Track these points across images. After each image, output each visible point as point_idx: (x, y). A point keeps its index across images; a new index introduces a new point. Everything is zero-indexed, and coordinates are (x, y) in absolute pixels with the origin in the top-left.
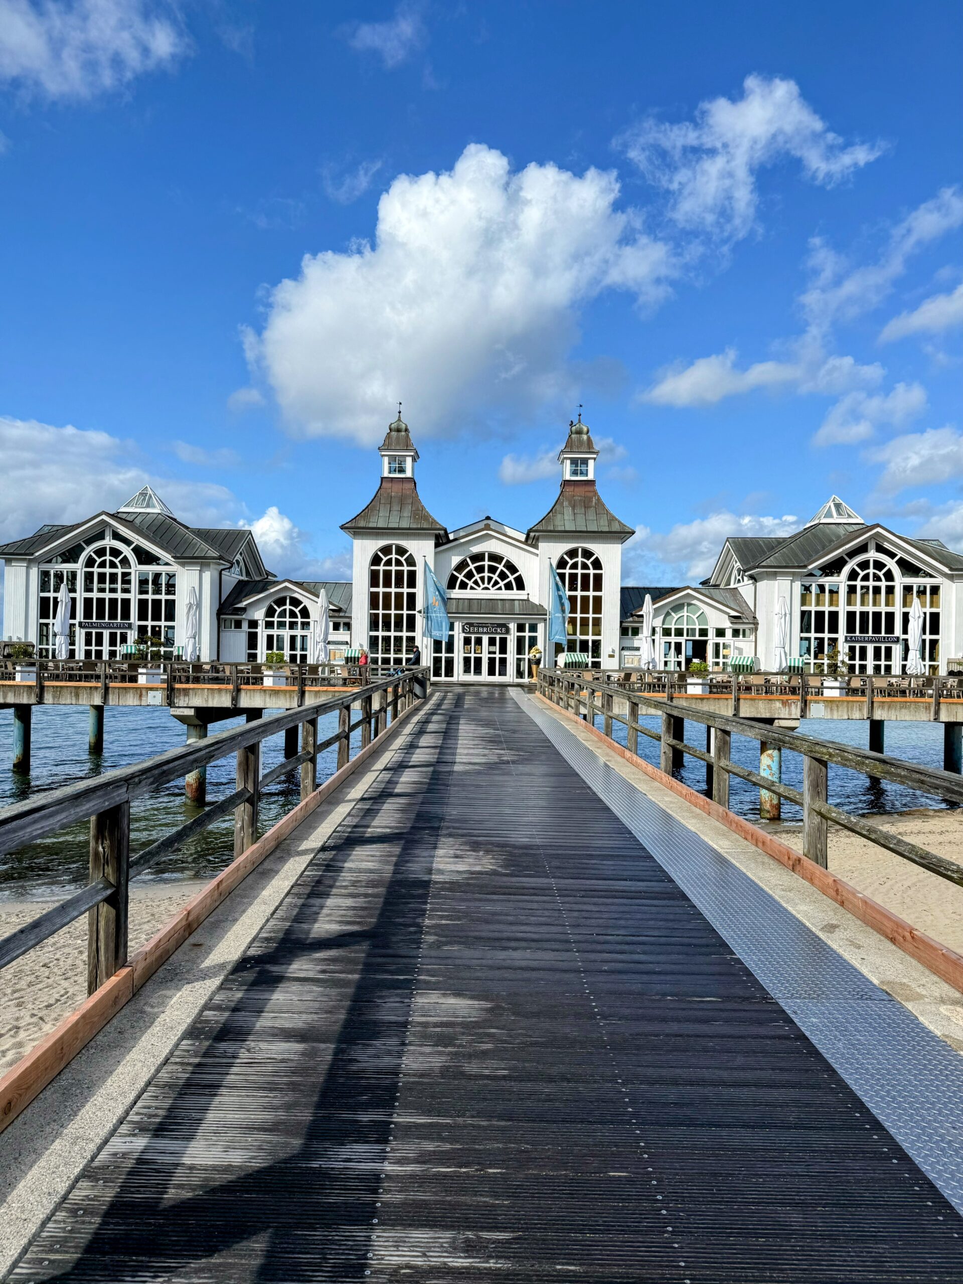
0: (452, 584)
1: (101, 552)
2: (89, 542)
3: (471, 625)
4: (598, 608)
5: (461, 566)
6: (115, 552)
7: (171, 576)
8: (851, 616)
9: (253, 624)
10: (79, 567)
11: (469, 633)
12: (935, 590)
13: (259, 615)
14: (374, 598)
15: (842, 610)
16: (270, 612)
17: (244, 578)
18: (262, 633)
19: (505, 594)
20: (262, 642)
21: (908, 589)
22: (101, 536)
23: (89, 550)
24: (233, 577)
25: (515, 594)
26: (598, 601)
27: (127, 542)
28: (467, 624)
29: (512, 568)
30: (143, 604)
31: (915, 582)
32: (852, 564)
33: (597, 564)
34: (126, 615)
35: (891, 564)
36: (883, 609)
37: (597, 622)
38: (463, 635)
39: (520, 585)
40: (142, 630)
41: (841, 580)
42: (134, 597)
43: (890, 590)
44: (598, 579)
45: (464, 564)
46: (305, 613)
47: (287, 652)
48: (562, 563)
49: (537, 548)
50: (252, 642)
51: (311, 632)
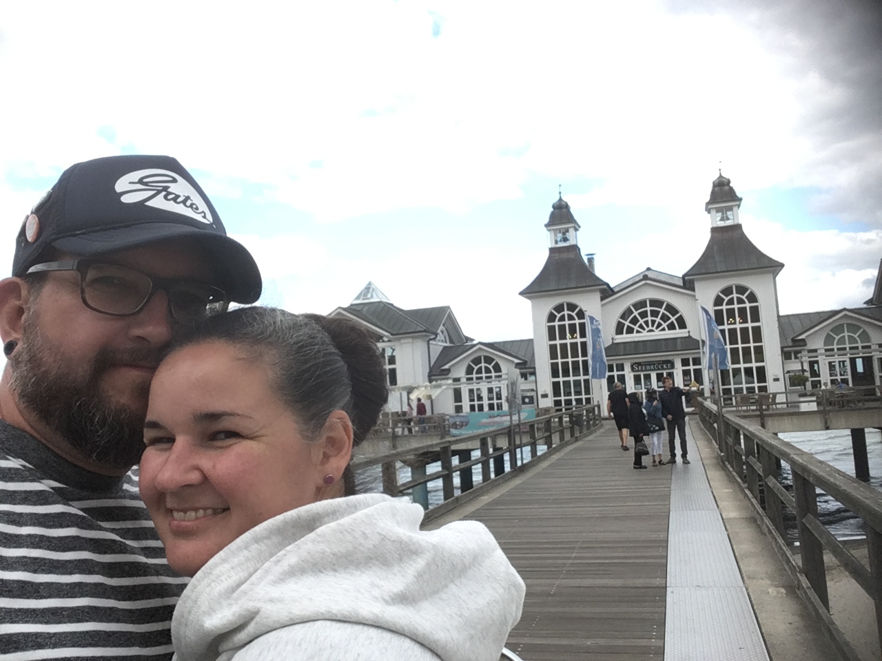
0: (619, 330)
3: (639, 364)
4: (758, 338)
5: (626, 314)
9: (457, 380)
11: (638, 371)
13: (461, 372)
14: (553, 349)
16: (469, 370)
17: (448, 344)
18: (465, 388)
19: (669, 334)
20: (465, 396)
24: (438, 345)
25: (678, 333)
26: (757, 331)
28: (635, 363)
29: (672, 310)
33: (752, 298)
37: (759, 350)
38: (632, 374)
39: (682, 324)
44: (755, 311)
45: (628, 312)
46: (497, 368)
47: (486, 402)
48: (718, 301)
49: (693, 290)
50: (458, 396)
51: (503, 385)
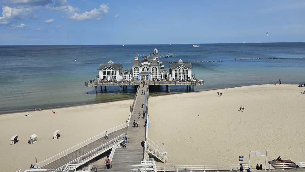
0: (142, 70)
1: (108, 69)
2: (107, 68)
4: (156, 73)
5: (143, 69)
6: (110, 69)
7: (115, 71)
8: (180, 73)
9: (123, 75)
10: (106, 70)
12: (188, 70)
13: (124, 74)
14: (135, 72)
15: (179, 72)
16: (125, 74)
18: (124, 76)
19: (147, 71)
20: (124, 77)
21: (185, 70)
22: (108, 67)
23: (107, 69)
25: (149, 71)
26: (156, 72)
27: (111, 68)
29: (148, 69)
30: (113, 74)
31: (186, 70)
32: (180, 68)
33: (156, 68)
34: (111, 75)
35: (183, 68)
36: (183, 72)
37: (156, 74)
39: (149, 70)
40: (113, 76)
41: (179, 70)
42: (112, 73)
43: (183, 70)
44: (156, 70)
45: (143, 68)
46: (128, 74)
47: (126, 77)
48: (153, 68)
49: (150, 67)
50: (123, 77)
51: (129, 75)
